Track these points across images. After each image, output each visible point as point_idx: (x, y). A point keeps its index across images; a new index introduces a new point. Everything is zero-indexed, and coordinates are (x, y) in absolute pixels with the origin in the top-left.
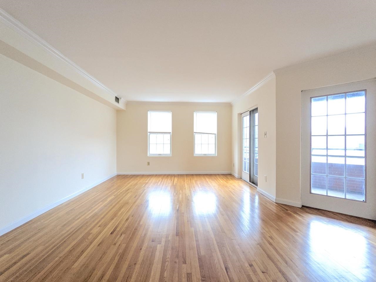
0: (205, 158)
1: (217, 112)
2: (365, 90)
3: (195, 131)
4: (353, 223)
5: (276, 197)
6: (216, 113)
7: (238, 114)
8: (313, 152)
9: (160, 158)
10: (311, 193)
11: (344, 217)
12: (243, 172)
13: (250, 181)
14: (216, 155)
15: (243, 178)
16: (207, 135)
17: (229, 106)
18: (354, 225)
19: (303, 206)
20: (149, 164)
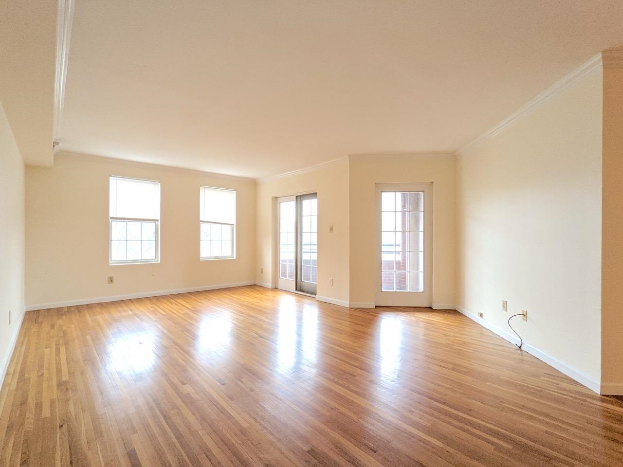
0: (218, 263)
1: (235, 190)
2: (423, 191)
3: (201, 220)
4: (420, 312)
5: (350, 302)
6: (235, 192)
7: (272, 197)
8: (384, 249)
9: (134, 268)
10: (381, 291)
11: (412, 309)
12: (280, 280)
13: (296, 290)
14: (233, 257)
15: (279, 288)
16: (220, 225)
17: (254, 184)
18: (421, 313)
19: (376, 306)
20: (111, 280)
